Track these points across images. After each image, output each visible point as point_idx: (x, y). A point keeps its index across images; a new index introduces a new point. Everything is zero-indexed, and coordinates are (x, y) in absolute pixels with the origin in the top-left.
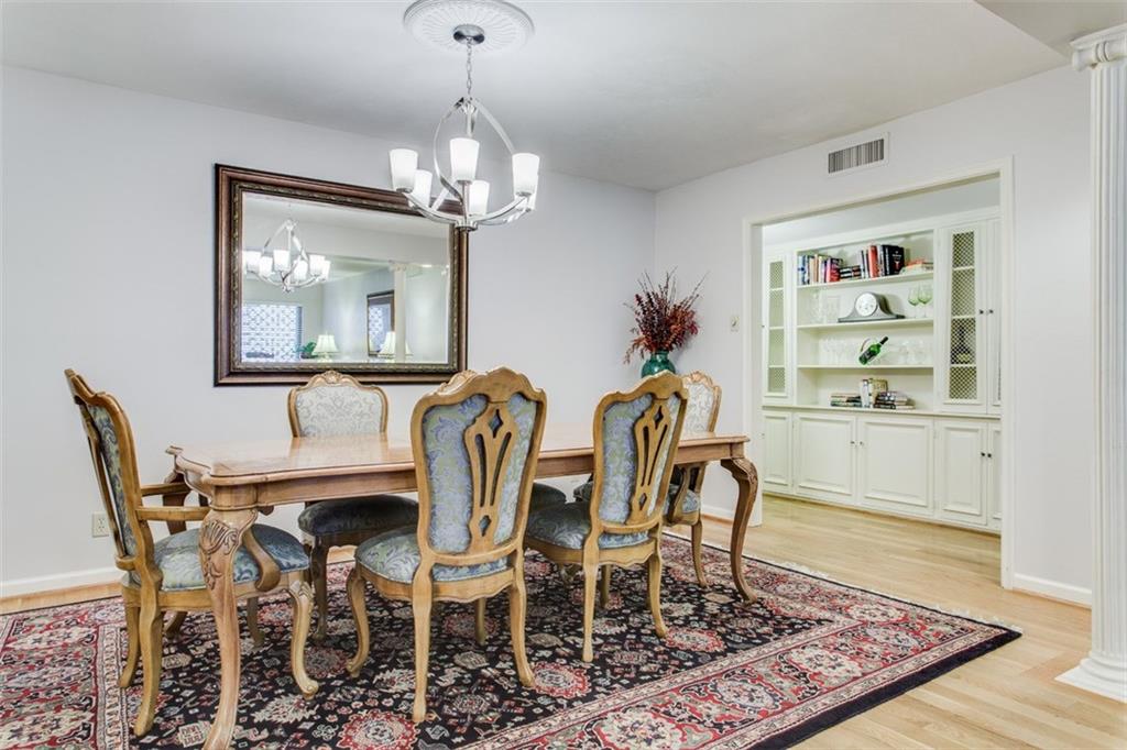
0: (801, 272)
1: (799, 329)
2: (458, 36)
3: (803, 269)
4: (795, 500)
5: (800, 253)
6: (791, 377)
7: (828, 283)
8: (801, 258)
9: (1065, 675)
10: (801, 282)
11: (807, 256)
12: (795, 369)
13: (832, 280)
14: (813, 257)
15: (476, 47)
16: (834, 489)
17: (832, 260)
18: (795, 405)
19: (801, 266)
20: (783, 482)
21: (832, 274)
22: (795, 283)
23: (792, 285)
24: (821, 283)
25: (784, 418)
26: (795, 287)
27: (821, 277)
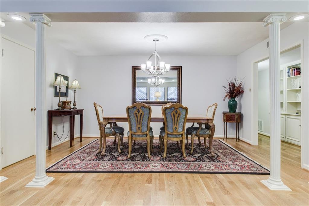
0: (288, 73)
1: (287, 90)
2: (154, 40)
3: (289, 72)
4: (285, 142)
5: (288, 67)
6: (285, 105)
7: (295, 76)
8: (288, 69)
9: (263, 181)
10: (288, 76)
11: (290, 68)
12: (286, 102)
13: (296, 75)
14: (291, 68)
15: (157, 42)
16: (295, 140)
17: (296, 69)
18: (286, 113)
19: (288, 71)
20: (283, 137)
21: (296, 73)
22: (286, 76)
23: (285, 77)
24: (293, 76)
25: (283, 117)
26: (286, 78)
27: (293, 74)
